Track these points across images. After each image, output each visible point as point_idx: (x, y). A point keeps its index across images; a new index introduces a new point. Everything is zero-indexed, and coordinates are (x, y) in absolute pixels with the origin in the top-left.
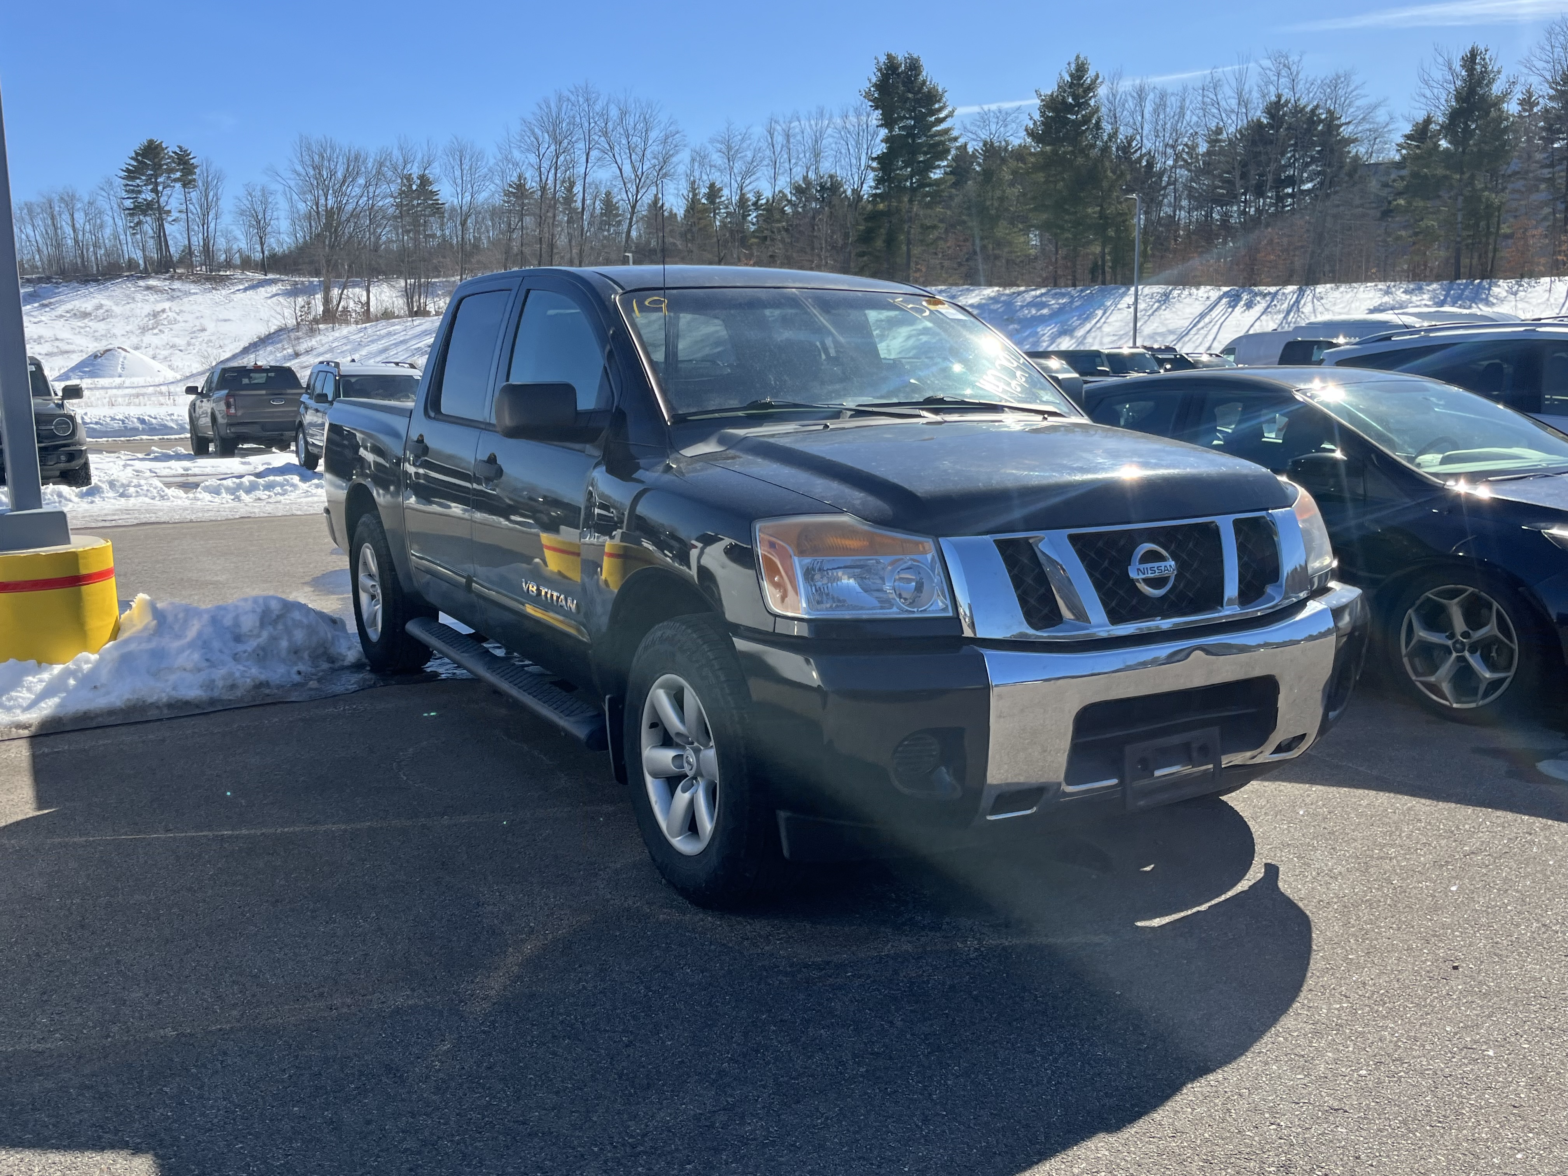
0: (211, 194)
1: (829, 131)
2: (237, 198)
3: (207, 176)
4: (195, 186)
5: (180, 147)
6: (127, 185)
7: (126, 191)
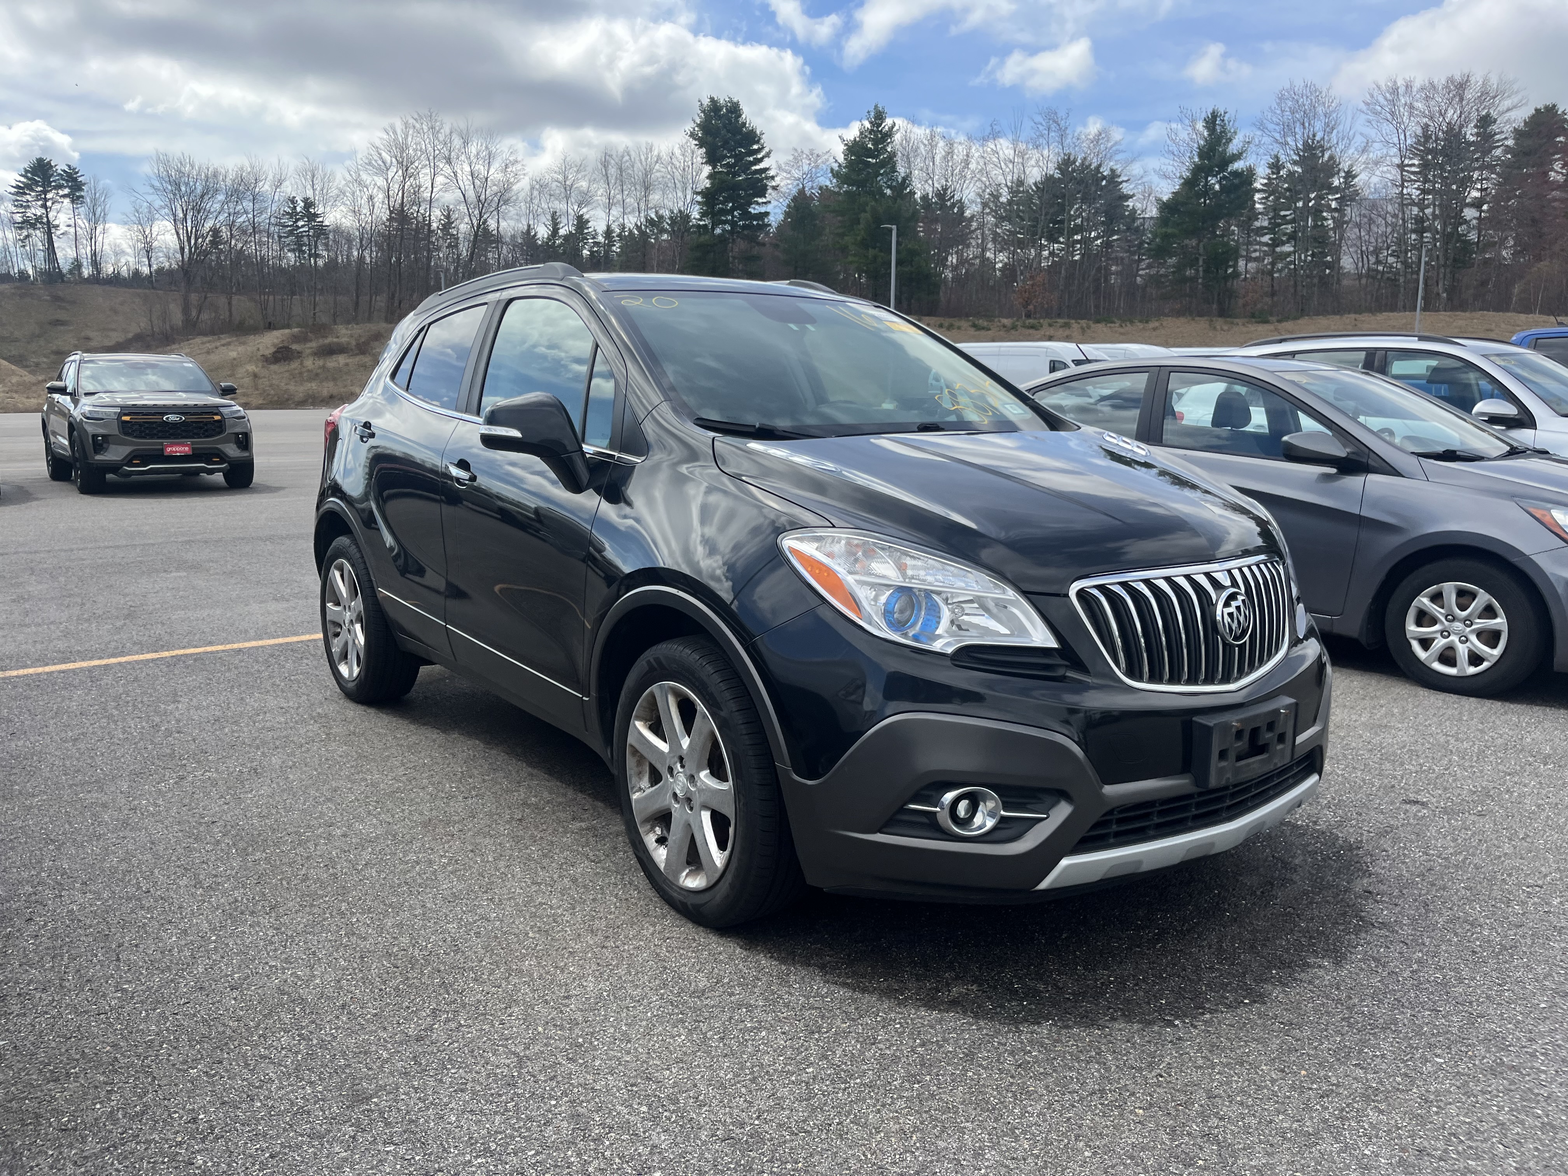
0: (99, 209)
1: (657, 167)
3: (95, 194)
5: (69, 166)
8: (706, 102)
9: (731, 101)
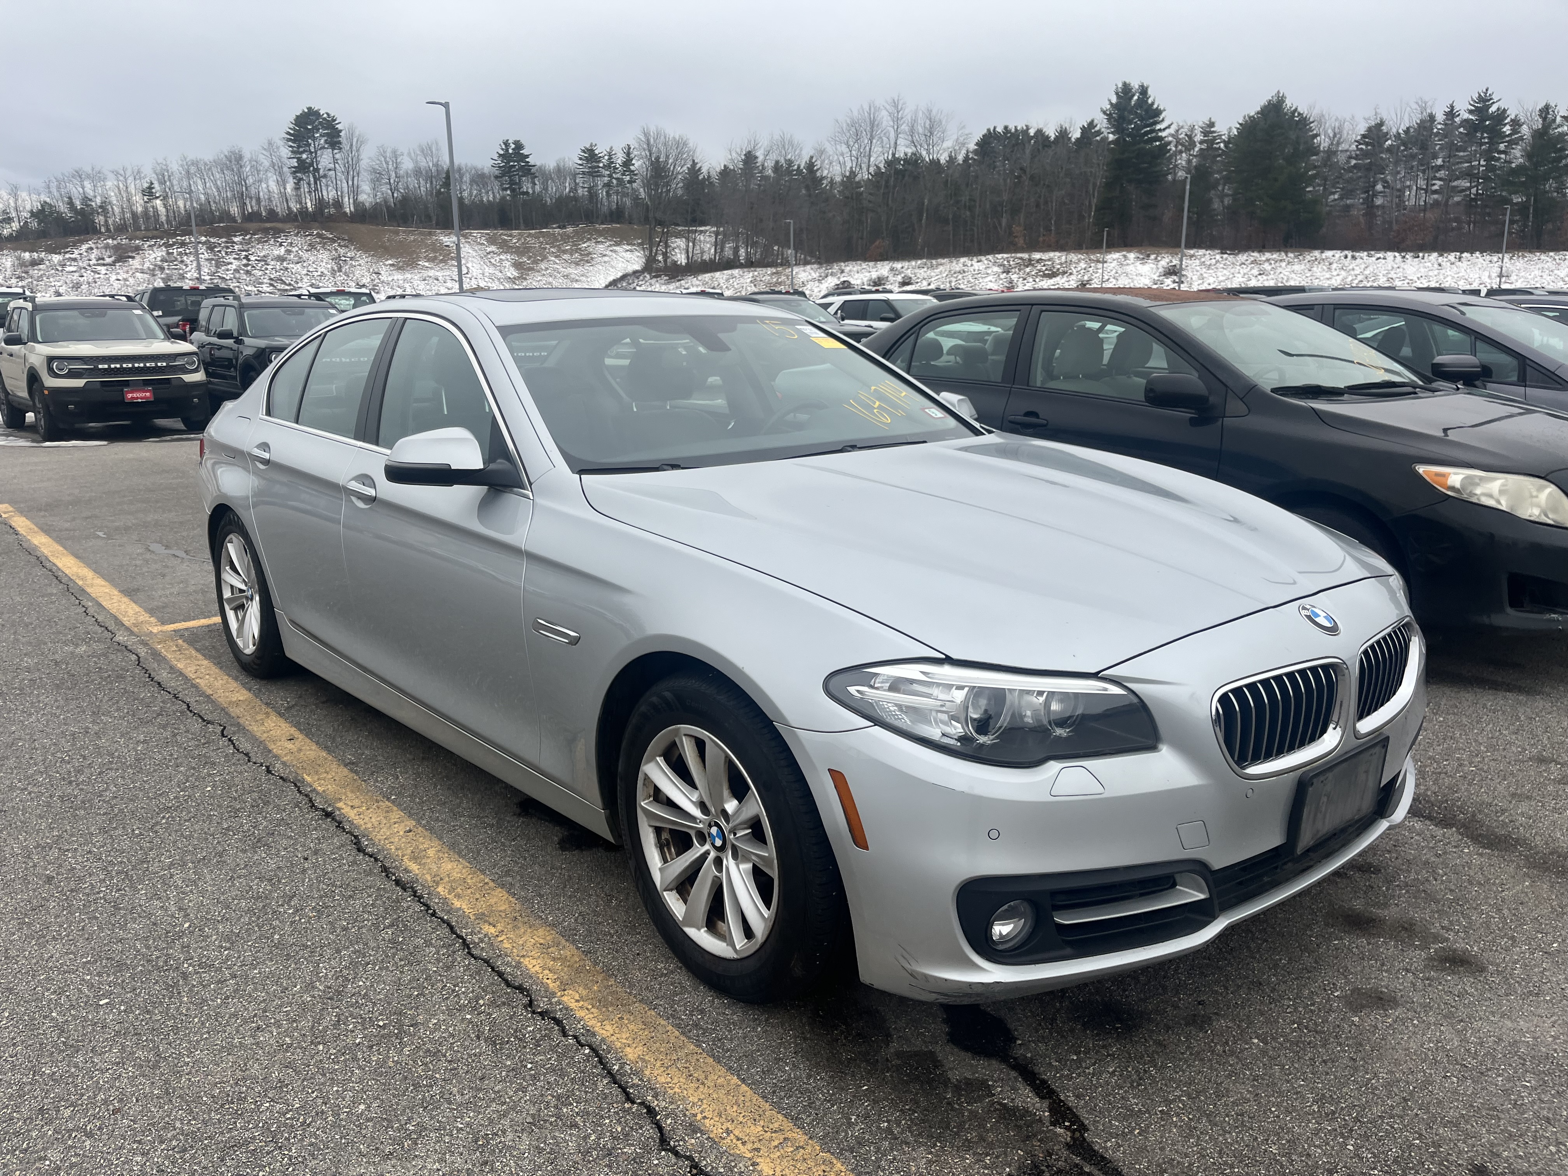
2: (370, 158)
3: (351, 140)
4: (340, 149)
5: (329, 114)
6: (291, 146)
7: (292, 152)
8: (1120, 85)
9: (1142, 85)
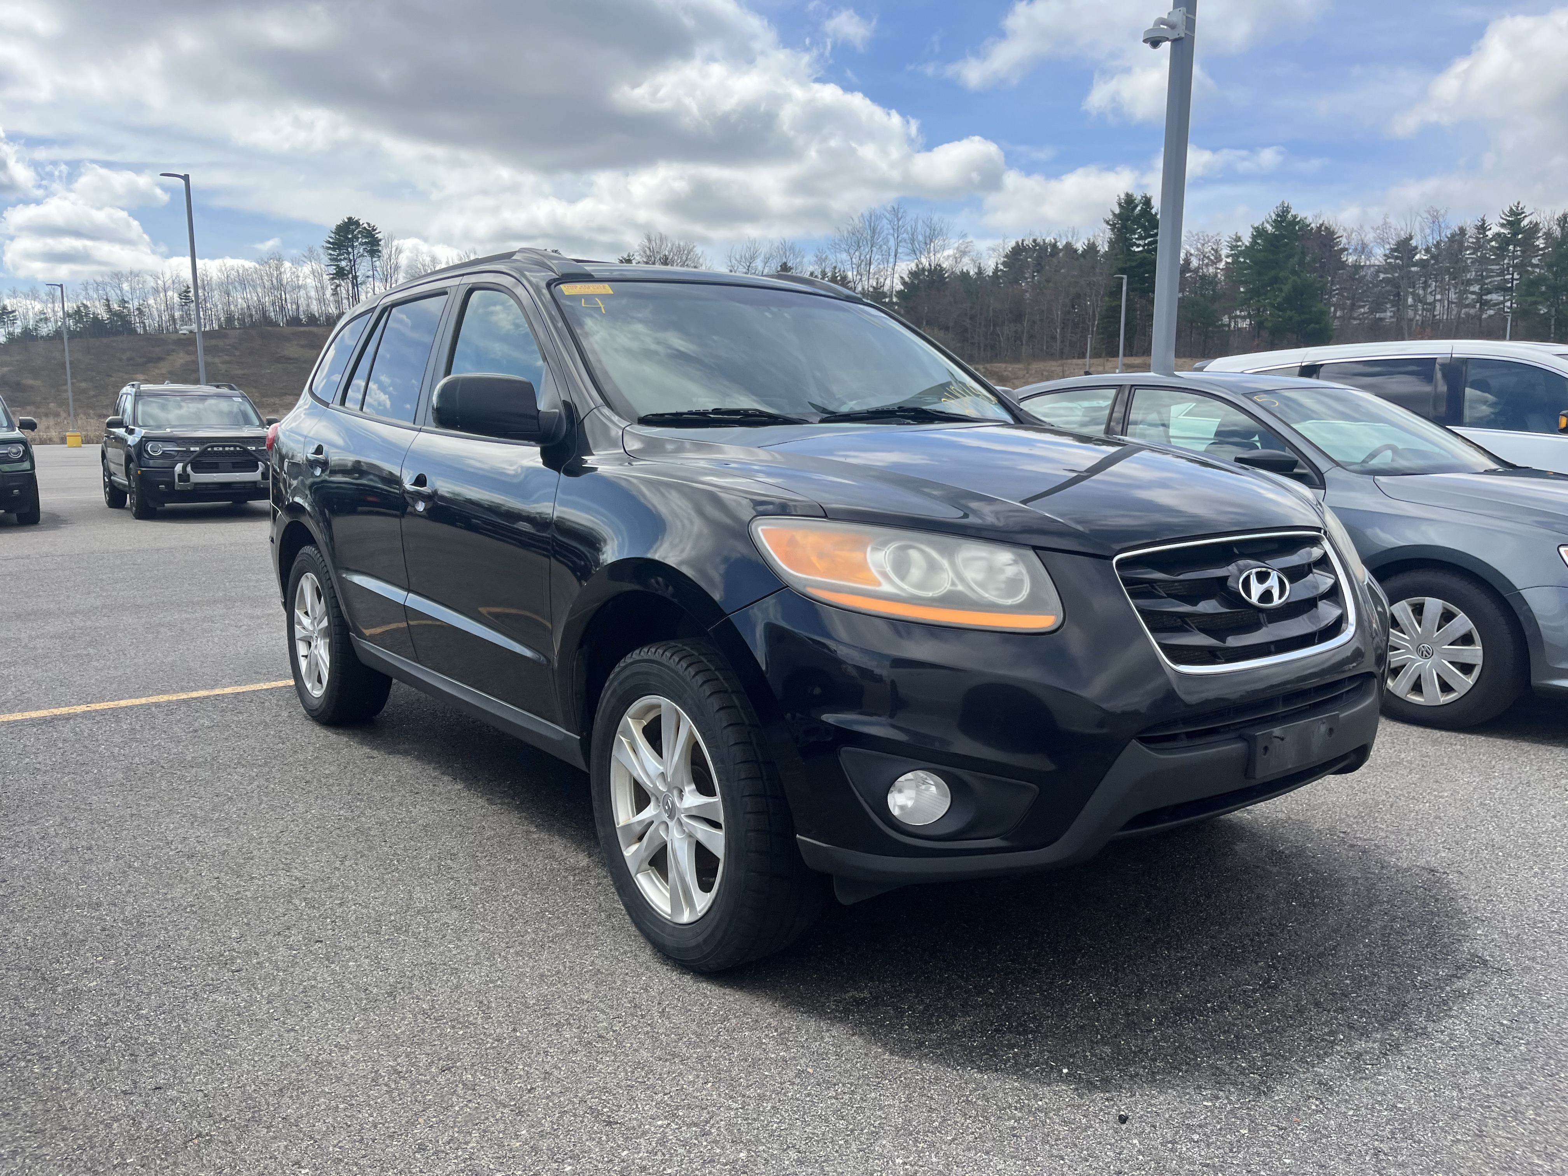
2: (408, 264)
3: (391, 248)
4: (379, 257)
5: (369, 224)
6: (331, 254)
7: (330, 259)
8: (1123, 196)
9: (1146, 197)
